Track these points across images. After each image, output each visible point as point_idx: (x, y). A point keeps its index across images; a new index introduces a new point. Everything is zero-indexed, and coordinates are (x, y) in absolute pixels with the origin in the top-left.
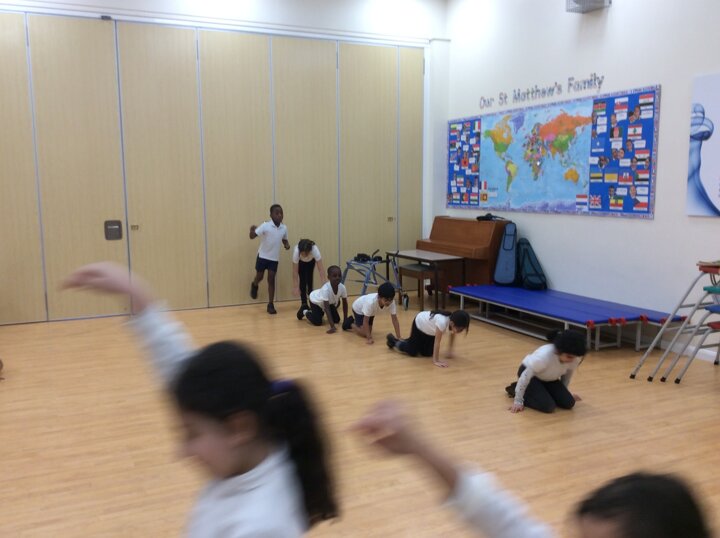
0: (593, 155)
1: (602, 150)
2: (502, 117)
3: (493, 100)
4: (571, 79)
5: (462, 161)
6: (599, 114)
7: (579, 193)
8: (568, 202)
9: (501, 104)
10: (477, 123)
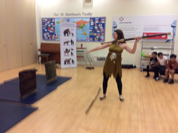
0: (90, 29)
1: (93, 28)
2: (62, 19)
3: (58, 14)
4: (83, 13)
5: (48, 29)
6: (91, 21)
7: (87, 37)
8: (84, 39)
9: (62, 16)
10: (53, 20)
